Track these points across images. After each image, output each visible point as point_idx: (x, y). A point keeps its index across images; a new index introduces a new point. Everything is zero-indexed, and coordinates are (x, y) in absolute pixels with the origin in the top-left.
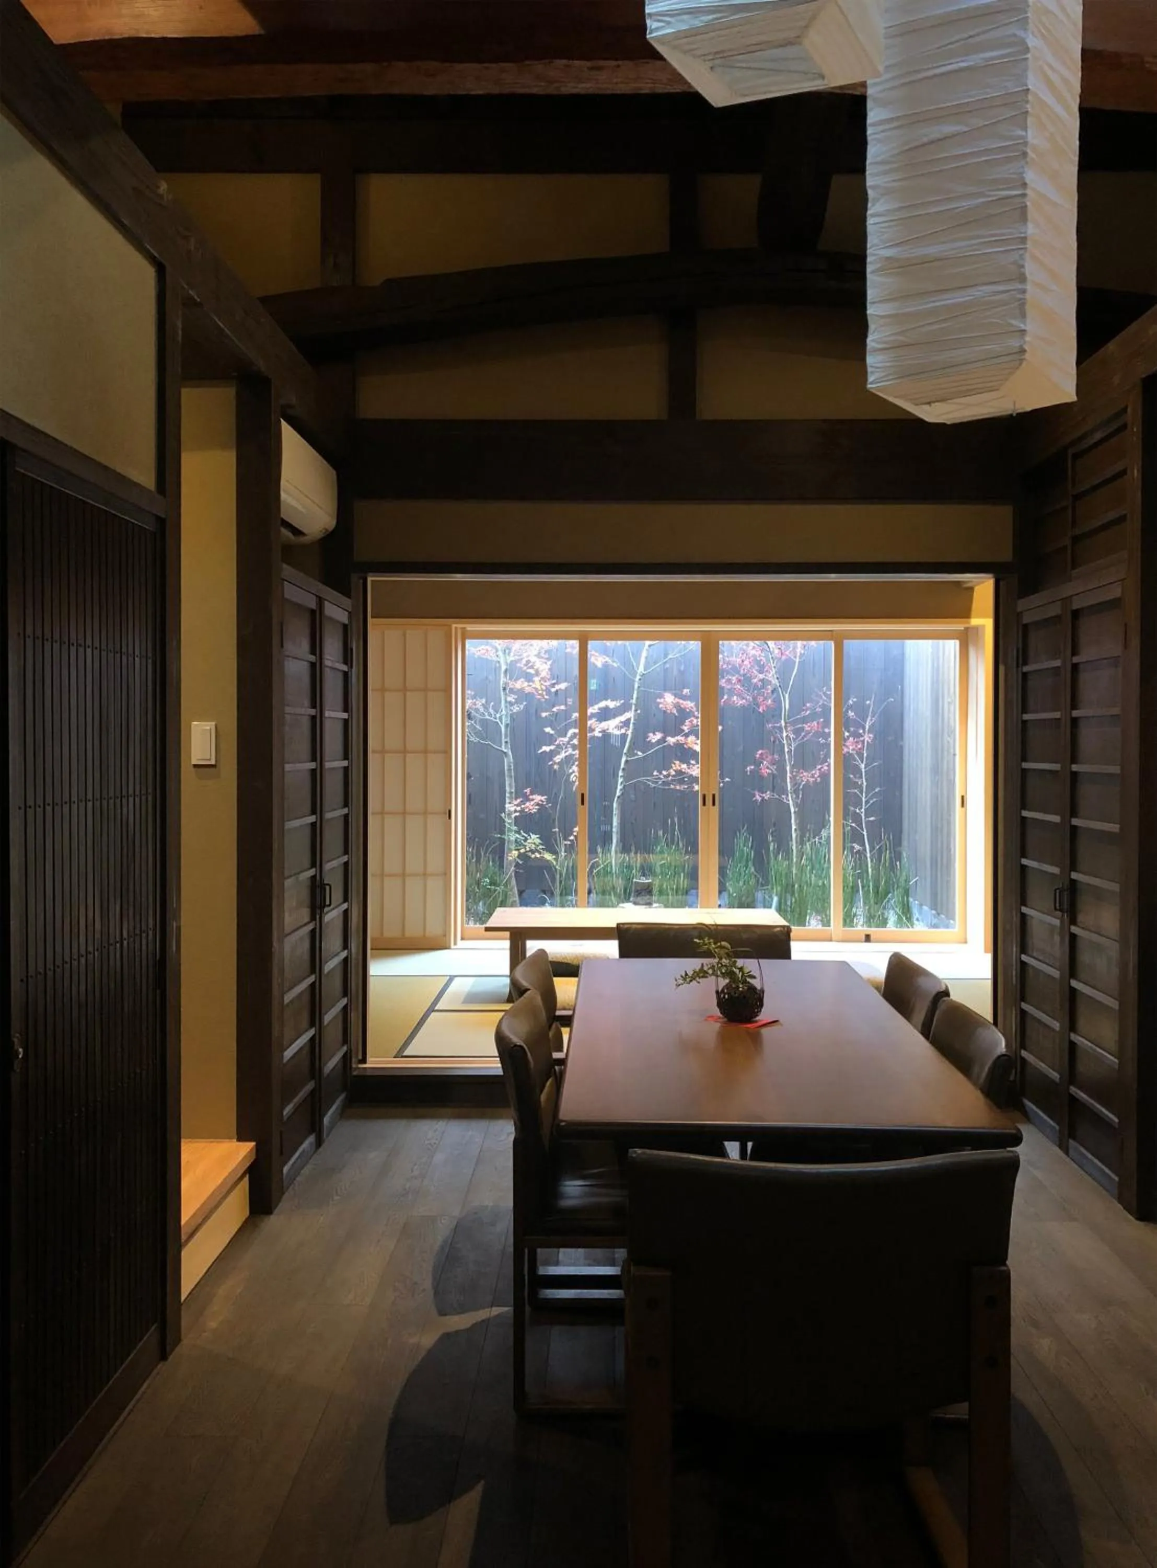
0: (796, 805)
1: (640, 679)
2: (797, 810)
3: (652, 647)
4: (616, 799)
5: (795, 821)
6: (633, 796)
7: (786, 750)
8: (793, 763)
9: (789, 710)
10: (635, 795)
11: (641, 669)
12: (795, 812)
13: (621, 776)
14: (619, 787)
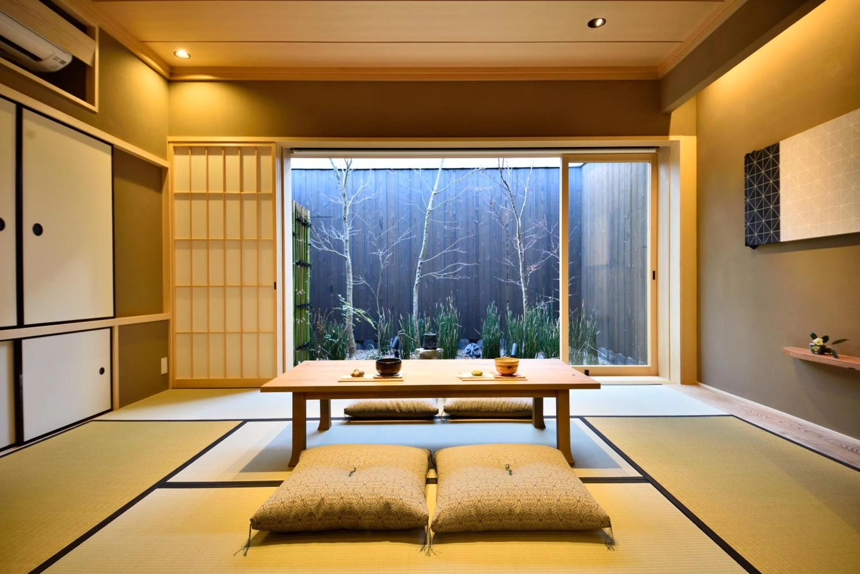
0: (525, 286)
1: (429, 213)
2: (526, 289)
3: (436, 195)
4: (415, 286)
5: (525, 296)
6: (427, 287)
7: (519, 252)
8: (523, 260)
9: (521, 227)
10: (428, 285)
11: (430, 207)
12: (525, 291)
13: (418, 272)
14: (417, 279)
